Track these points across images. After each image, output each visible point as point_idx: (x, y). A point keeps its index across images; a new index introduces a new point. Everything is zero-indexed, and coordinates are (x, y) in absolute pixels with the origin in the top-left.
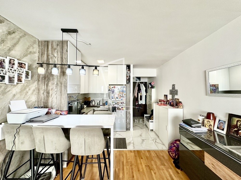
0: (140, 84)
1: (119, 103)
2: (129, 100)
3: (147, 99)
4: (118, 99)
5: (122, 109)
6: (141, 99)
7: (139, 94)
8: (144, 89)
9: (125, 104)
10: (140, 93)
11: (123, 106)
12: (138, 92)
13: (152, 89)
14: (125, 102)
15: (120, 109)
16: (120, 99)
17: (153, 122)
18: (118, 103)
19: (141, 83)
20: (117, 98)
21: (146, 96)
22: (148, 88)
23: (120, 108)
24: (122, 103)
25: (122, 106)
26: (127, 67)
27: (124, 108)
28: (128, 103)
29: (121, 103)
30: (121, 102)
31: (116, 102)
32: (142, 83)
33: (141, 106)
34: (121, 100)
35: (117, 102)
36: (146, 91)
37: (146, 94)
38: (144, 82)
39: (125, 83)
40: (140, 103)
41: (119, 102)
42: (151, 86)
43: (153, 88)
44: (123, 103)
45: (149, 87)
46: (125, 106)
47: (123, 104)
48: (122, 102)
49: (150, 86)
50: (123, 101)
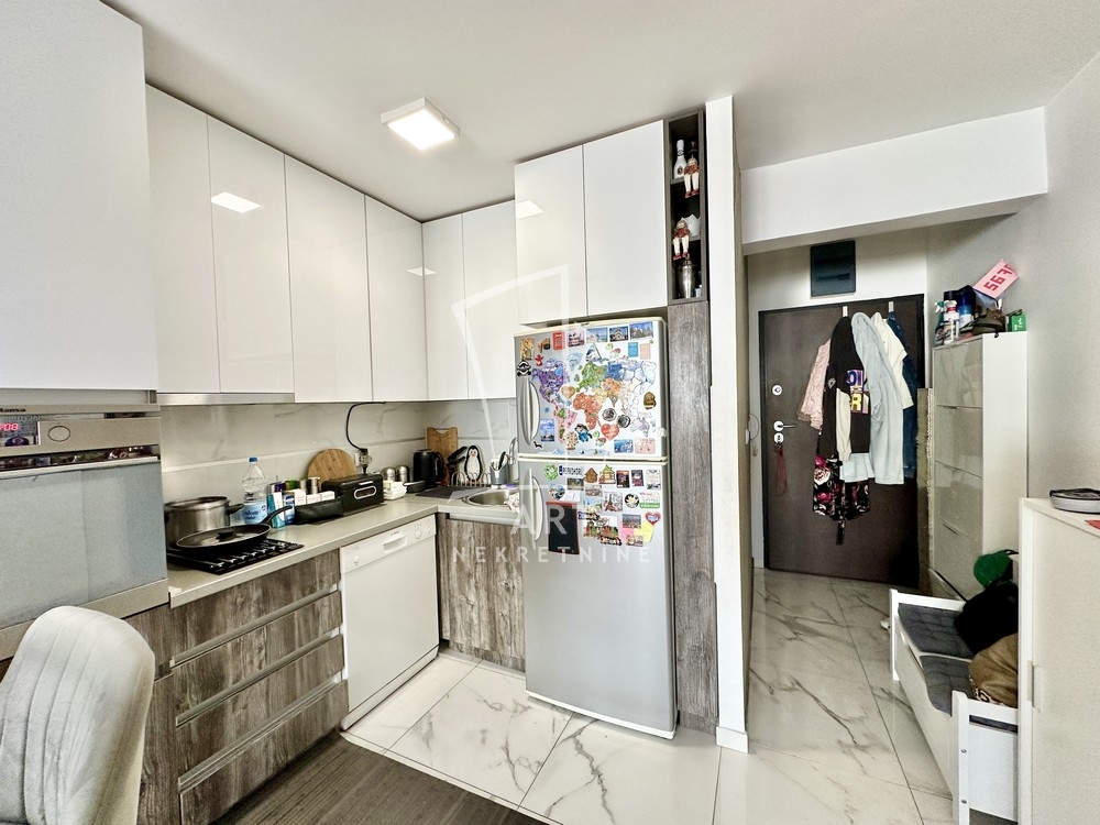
0: (848, 319)
1: (602, 481)
2: (698, 451)
3: (919, 438)
4: (592, 443)
5: (628, 531)
6: (861, 442)
7: (841, 397)
8: (896, 351)
9: (658, 495)
10: (846, 390)
11: (638, 511)
12: (832, 381)
13: (988, 338)
14: (654, 472)
15: (608, 536)
16: (610, 445)
17: (1014, 729)
18: (592, 475)
19: (856, 307)
20: (584, 437)
21: (912, 418)
22: (933, 345)
23: (614, 520)
24: (626, 484)
25: (627, 510)
26: (680, 145)
27: (644, 522)
28: (693, 486)
29: (622, 480)
30: (616, 467)
31: (579, 471)
32: (872, 307)
33: (863, 499)
34: (618, 449)
35: (586, 466)
36: (915, 373)
37: (915, 399)
38: (896, 300)
39: (661, 299)
40: (848, 474)
41: (599, 468)
42: (967, 318)
43: (1000, 328)
44: (639, 483)
45: (940, 326)
46: (653, 511)
47: (633, 489)
48: (627, 468)
49: (959, 319)
50: (637, 466)
